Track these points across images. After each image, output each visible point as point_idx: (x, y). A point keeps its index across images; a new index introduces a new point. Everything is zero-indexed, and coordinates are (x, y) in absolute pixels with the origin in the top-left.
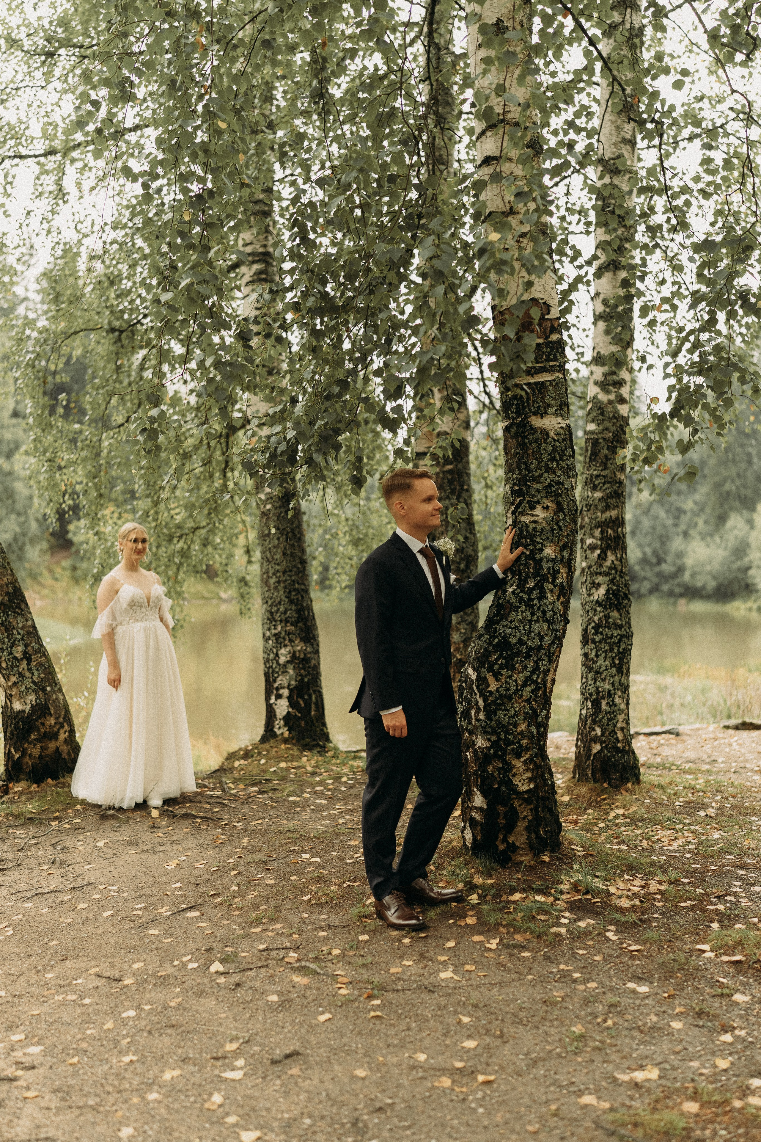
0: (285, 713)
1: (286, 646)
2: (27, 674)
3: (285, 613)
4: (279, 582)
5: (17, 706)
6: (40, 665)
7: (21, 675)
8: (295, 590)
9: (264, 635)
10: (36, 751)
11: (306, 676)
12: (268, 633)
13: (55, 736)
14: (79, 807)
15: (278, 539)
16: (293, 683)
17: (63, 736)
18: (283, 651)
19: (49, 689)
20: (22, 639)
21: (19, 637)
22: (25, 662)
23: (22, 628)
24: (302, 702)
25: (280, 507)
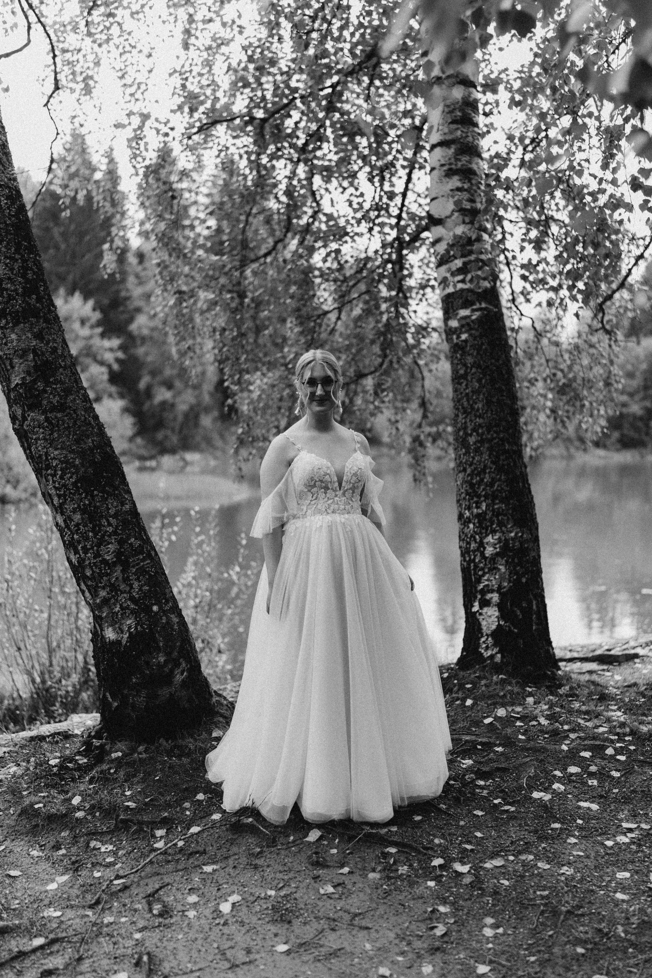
0: (494, 627)
1: (494, 532)
2: (122, 587)
3: (492, 484)
4: (482, 441)
5: (110, 634)
6: (142, 571)
7: (114, 588)
8: (505, 452)
9: (461, 516)
10: (141, 700)
11: (523, 575)
12: (467, 514)
13: (168, 679)
14: (200, 796)
15: (479, 381)
16: (506, 584)
17: (179, 678)
18: (490, 539)
19: (155, 608)
20: (115, 533)
21: (110, 529)
22: (119, 568)
23: (115, 516)
24: (518, 613)
25: (481, 336)
